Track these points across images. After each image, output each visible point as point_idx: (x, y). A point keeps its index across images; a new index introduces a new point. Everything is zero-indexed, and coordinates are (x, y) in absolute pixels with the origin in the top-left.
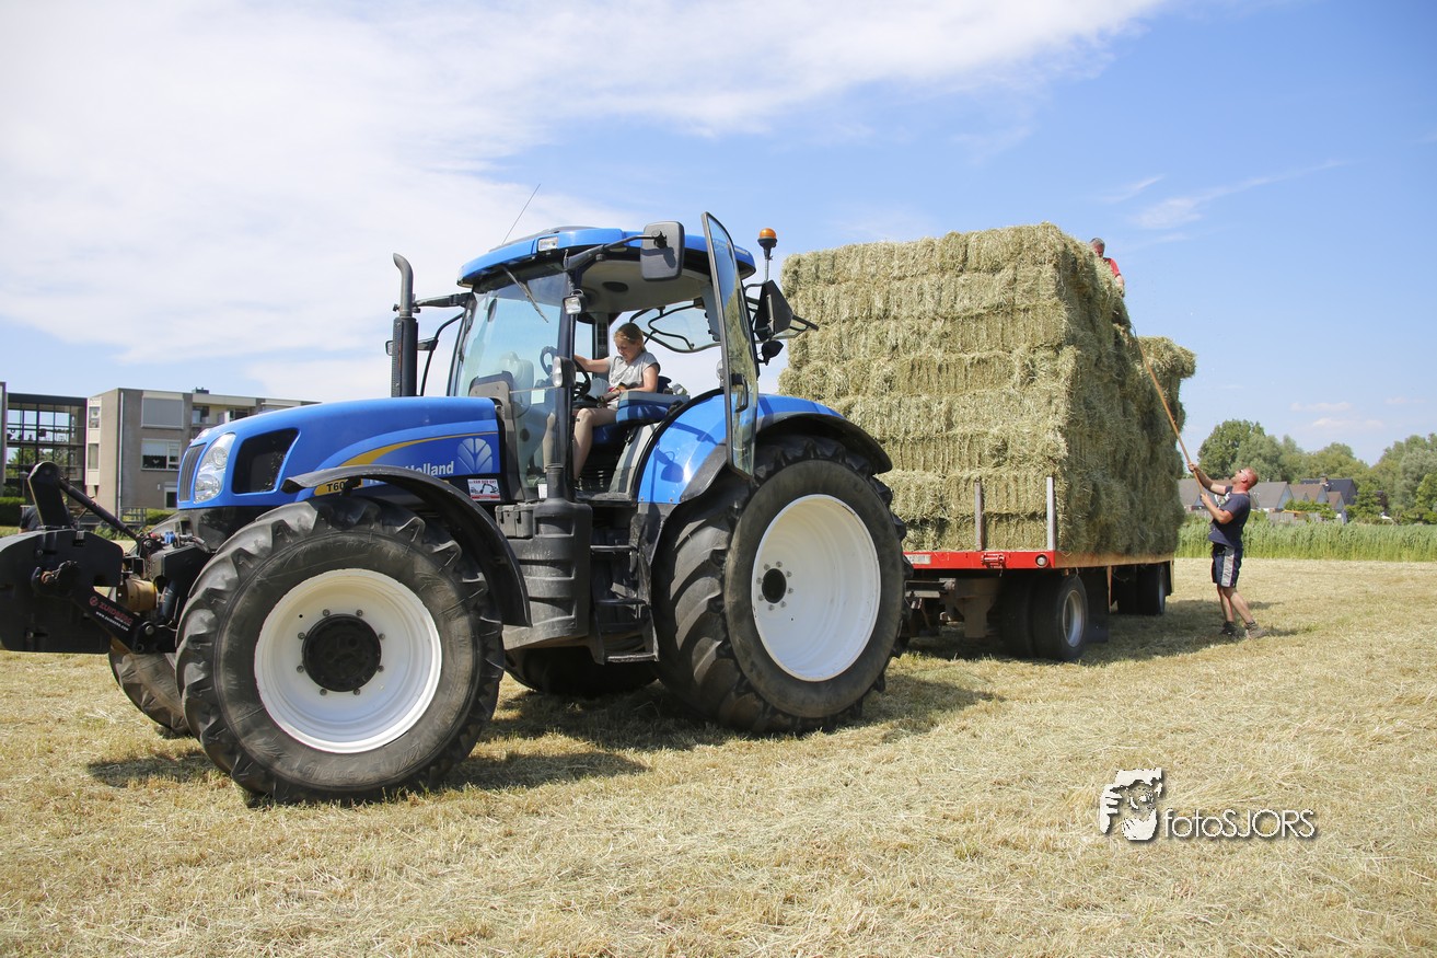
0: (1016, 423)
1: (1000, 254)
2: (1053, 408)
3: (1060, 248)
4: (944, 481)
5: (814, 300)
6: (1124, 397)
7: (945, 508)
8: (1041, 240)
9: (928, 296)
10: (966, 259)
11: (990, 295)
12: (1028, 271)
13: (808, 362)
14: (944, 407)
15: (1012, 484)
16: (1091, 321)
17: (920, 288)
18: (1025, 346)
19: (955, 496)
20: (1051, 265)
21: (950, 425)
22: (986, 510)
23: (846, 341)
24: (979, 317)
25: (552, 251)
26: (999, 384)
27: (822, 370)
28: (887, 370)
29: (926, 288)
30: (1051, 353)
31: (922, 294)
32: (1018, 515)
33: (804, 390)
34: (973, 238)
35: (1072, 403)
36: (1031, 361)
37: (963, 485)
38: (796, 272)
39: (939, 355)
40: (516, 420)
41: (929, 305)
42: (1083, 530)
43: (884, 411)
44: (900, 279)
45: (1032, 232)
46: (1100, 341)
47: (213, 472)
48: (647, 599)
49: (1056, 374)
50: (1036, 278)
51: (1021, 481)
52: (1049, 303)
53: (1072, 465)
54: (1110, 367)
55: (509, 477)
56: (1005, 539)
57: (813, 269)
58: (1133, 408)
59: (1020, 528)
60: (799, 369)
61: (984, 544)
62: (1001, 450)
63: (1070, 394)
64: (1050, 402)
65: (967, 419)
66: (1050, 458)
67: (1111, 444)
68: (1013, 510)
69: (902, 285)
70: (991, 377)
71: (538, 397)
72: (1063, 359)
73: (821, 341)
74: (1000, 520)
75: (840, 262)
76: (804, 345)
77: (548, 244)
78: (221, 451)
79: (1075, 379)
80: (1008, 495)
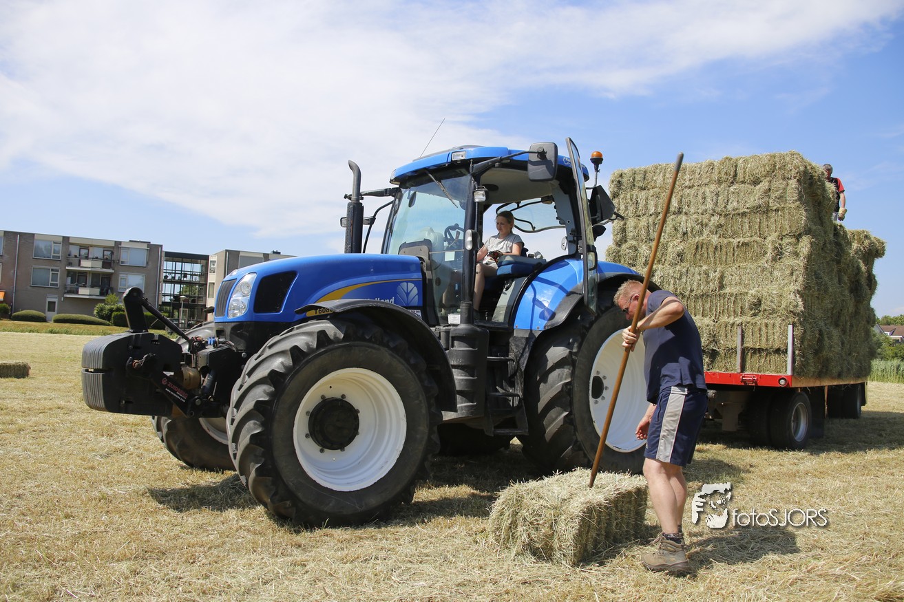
0: (768, 287)
1: (760, 172)
3: (802, 168)
4: (717, 325)
5: (631, 200)
6: (839, 271)
7: (716, 343)
8: (788, 163)
9: (709, 200)
10: (735, 175)
11: (752, 200)
12: (778, 184)
13: (626, 241)
14: (717, 275)
15: (764, 329)
16: (820, 219)
17: (704, 194)
18: (777, 233)
19: (723, 334)
20: (795, 180)
21: (722, 287)
22: (745, 345)
23: (652, 228)
24: (744, 214)
25: (461, 160)
26: (756, 260)
27: (635, 247)
28: (680, 248)
29: (708, 194)
30: (793, 240)
31: (705, 198)
32: (767, 350)
33: (623, 260)
34: (741, 161)
35: (807, 274)
37: (729, 328)
38: (619, 182)
39: (715, 239)
40: (434, 271)
41: (710, 205)
42: (811, 361)
43: (677, 275)
44: (690, 188)
45: (783, 157)
46: (825, 233)
47: (240, 298)
48: (520, 393)
49: (796, 254)
50: (785, 189)
51: (770, 327)
52: (793, 206)
53: (805, 317)
54: (832, 250)
55: (428, 309)
56: (757, 366)
57: (631, 179)
58: (846, 278)
59: (768, 359)
60: (620, 246)
61: (743, 368)
62: (757, 305)
63: (806, 269)
64: (792, 274)
65: (734, 283)
66: (791, 312)
67: (831, 303)
68: (764, 346)
69: (692, 191)
70: (751, 255)
71: (450, 256)
72: (802, 244)
73: (635, 228)
74: (755, 353)
75: (649, 176)
76: (624, 230)
77: (459, 156)
78: (247, 284)
79: (809, 258)
80: (761, 336)
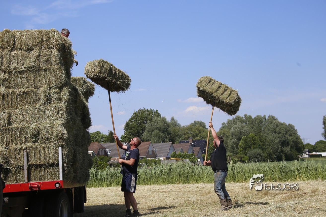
0: (43, 122)
1: (31, 42)
2: (60, 115)
3: (60, 42)
4: (8, 150)
7: (9, 163)
8: (51, 37)
10: (14, 44)
11: (28, 62)
12: (46, 51)
14: (6, 115)
15: (42, 151)
18: (46, 86)
20: (56, 49)
21: (10, 123)
22: (30, 163)
24: (22, 72)
26: (33, 104)
30: (57, 90)
32: (45, 165)
34: (18, 34)
36: (49, 94)
37: (17, 152)
45: (47, 33)
49: (60, 100)
50: (50, 55)
51: (46, 149)
52: (56, 67)
56: (39, 176)
59: (46, 171)
61: (29, 179)
62: (36, 135)
63: (67, 109)
64: (58, 113)
65: (18, 120)
66: (60, 138)
68: (43, 162)
70: (29, 100)
72: (63, 93)
74: (36, 168)
79: (68, 101)
80: (40, 156)
